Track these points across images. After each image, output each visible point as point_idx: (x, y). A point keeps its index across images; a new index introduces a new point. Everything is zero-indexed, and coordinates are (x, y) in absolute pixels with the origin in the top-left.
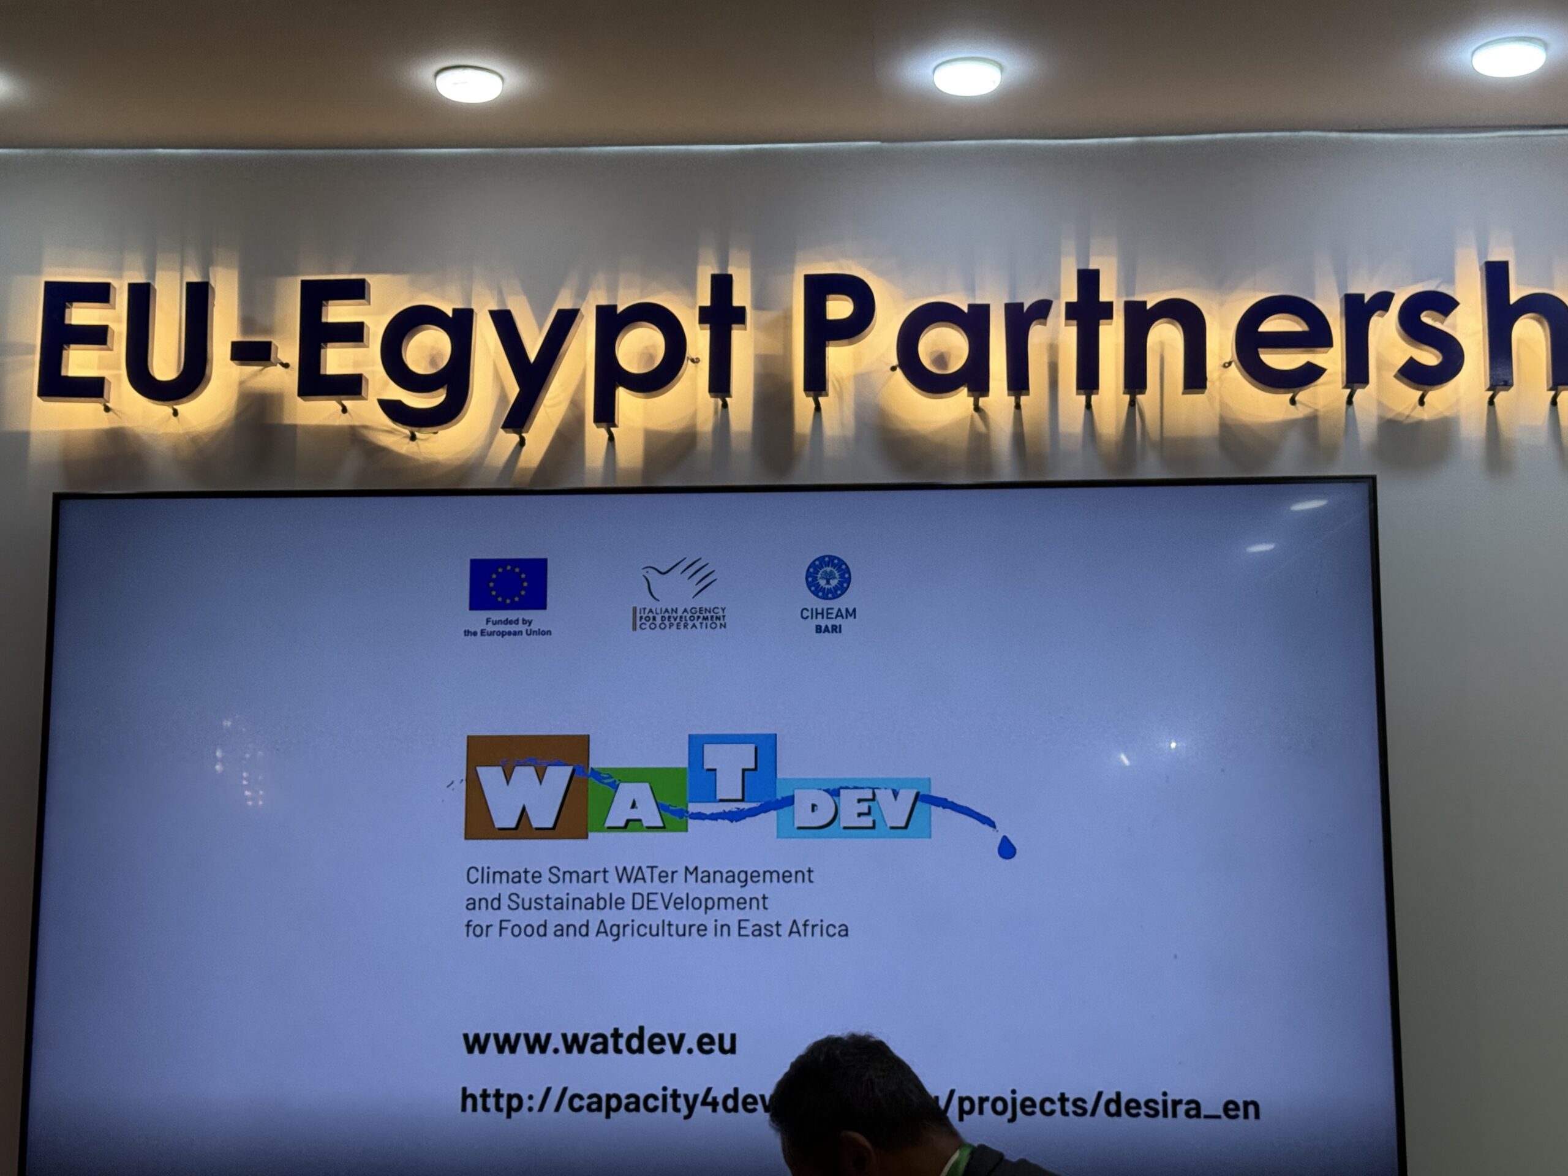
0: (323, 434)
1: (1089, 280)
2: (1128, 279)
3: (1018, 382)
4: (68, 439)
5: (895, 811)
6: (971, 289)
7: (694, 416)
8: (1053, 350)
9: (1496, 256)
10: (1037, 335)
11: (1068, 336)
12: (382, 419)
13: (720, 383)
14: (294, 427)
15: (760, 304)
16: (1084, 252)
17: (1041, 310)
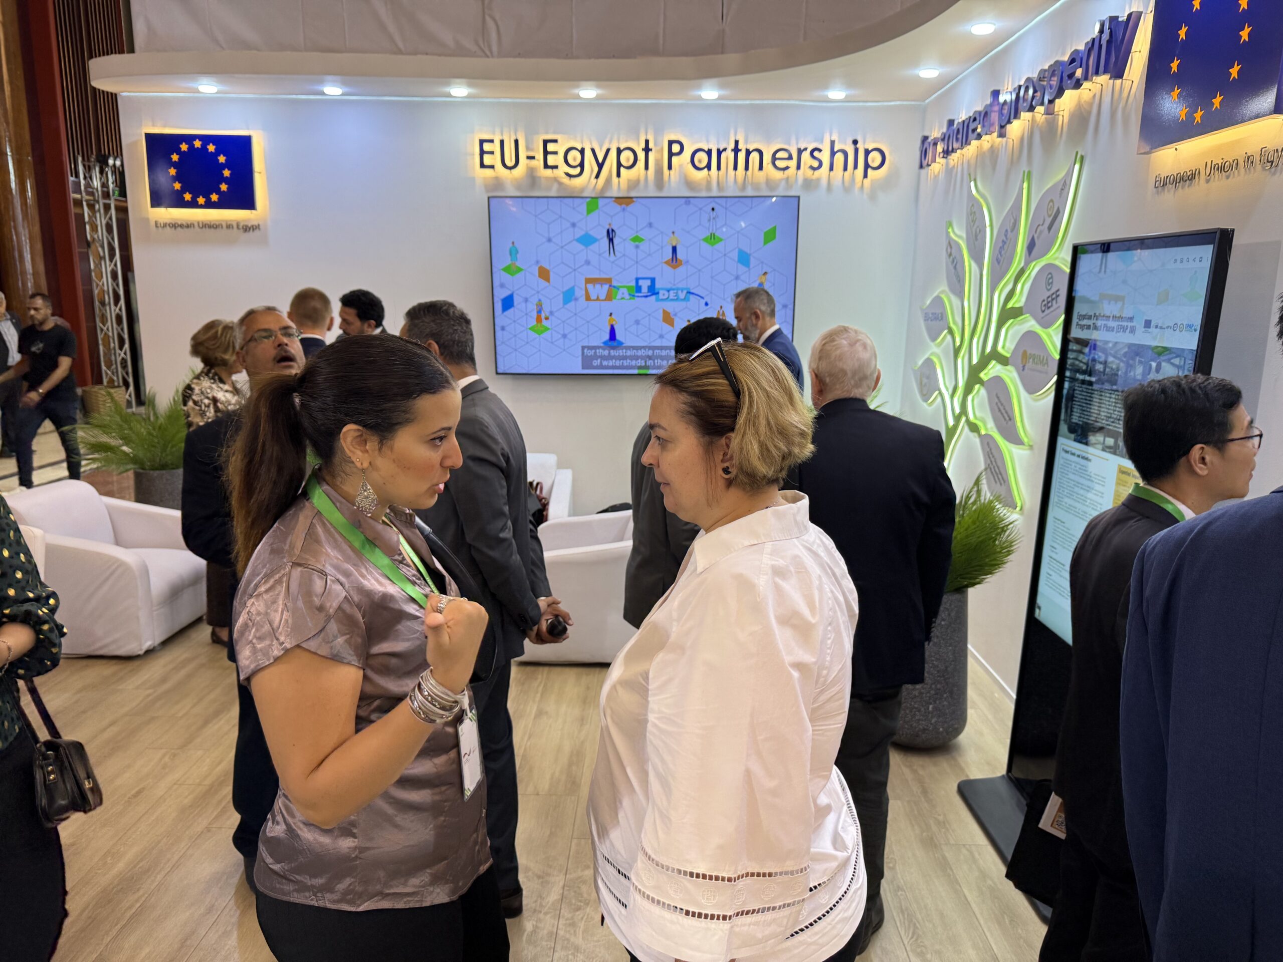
0: (547, 178)
1: (737, 142)
2: (746, 142)
3: (719, 168)
4: (485, 179)
5: (682, 295)
6: (708, 141)
7: (639, 175)
8: (727, 159)
9: (833, 139)
10: (723, 155)
11: (732, 155)
12: (564, 175)
13: (647, 167)
14: (540, 177)
15: (655, 144)
16: (736, 134)
17: (725, 150)
